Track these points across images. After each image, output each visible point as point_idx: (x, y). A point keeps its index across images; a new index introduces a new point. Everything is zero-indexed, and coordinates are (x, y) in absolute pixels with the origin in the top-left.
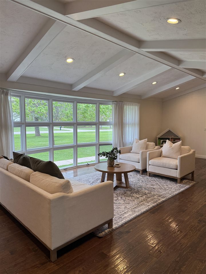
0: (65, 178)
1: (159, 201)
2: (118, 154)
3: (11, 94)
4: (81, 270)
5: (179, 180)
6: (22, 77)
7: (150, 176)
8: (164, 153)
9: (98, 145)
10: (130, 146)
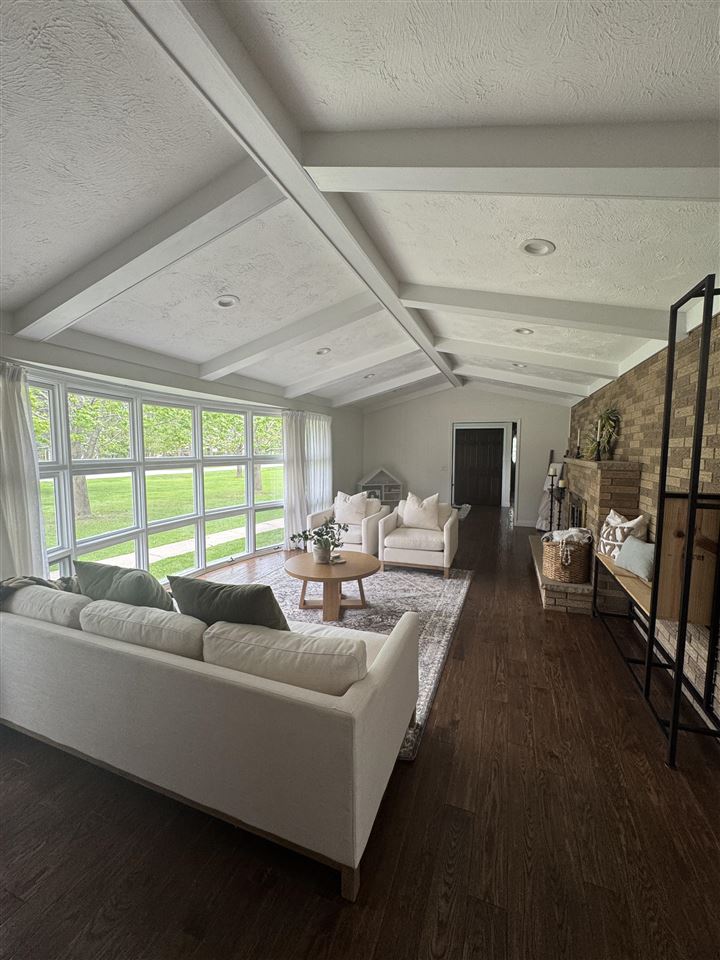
0: (290, 627)
1: (449, 627)
2: (343, 532)
3: (29, 377)
4: (446, 894)
5: (446, 573)
6: (72, 331)
7: (385, 571)
8: (406, 519)
9: (251, 513)
10: (327, 508)
